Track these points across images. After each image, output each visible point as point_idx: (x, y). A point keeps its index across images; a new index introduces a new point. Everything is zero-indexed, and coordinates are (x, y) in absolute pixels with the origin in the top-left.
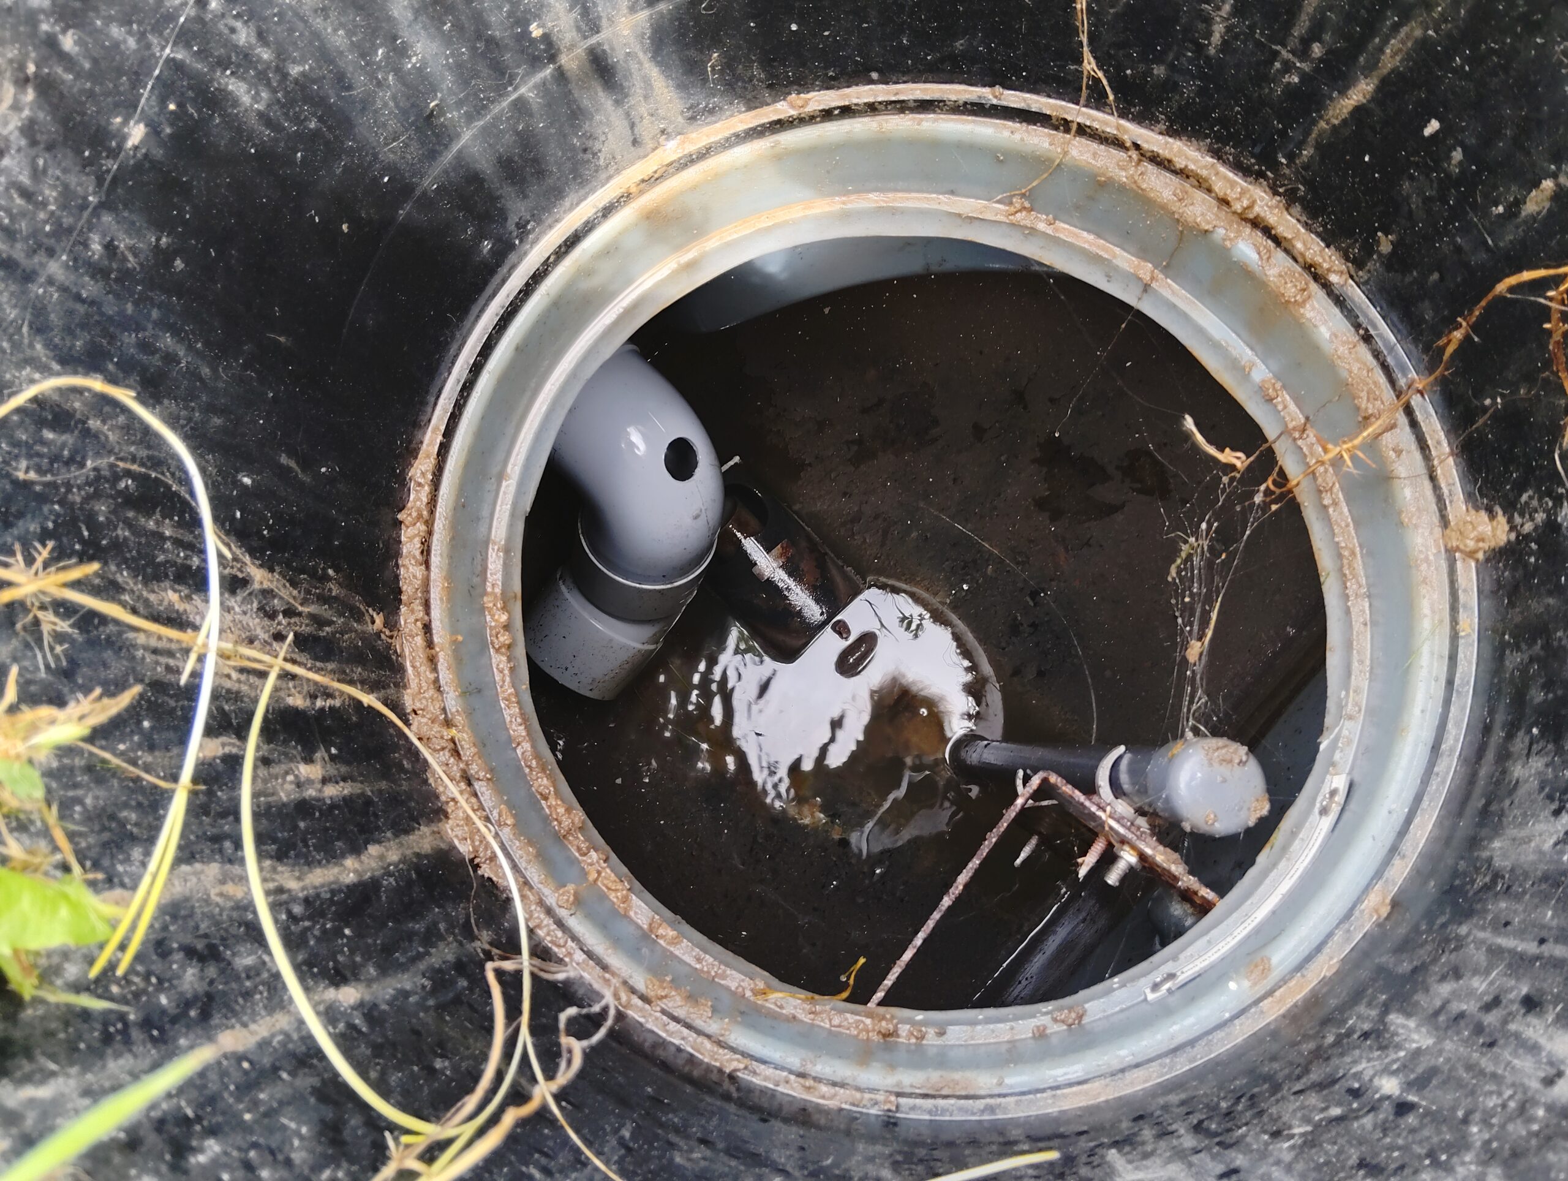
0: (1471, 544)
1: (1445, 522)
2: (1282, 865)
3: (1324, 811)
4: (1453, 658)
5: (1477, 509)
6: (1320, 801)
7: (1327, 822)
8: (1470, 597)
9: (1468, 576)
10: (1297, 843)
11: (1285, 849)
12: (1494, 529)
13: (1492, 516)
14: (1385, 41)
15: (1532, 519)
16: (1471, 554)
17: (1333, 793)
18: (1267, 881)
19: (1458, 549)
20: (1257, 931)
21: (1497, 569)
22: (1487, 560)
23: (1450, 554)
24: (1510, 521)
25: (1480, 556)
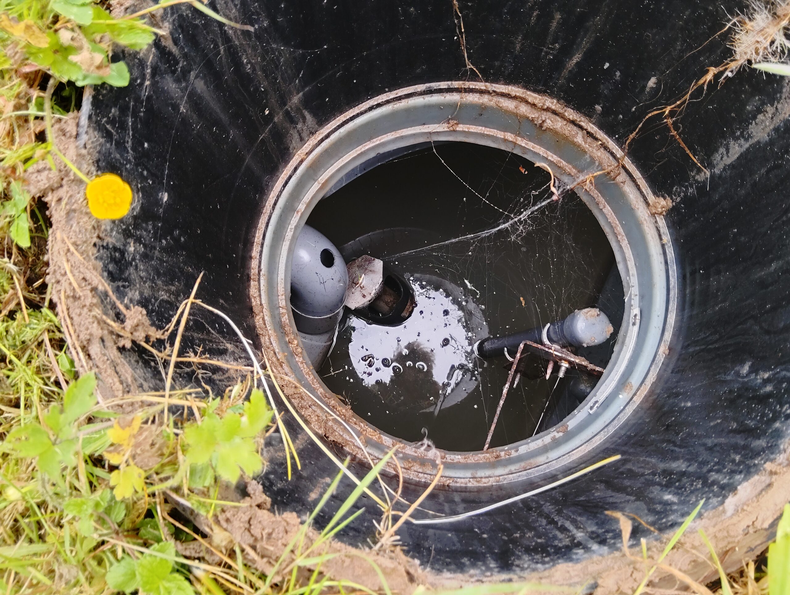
0: (660, 210)
1: (648, 204)
2: (625, 348)
3: (634, 324)
4: (665, 253)
5: (658, 196)
6: (631, 321)
7: (636, 328)
8: (664, 230)
9: (662, 223)
10: (627, 339)
11: (623, 343)
12: (667, 203)
13: (665, 199)
14: (582, 40)
15: (679, 196)
16: (661, 214)
17: (635, 316)
18: (621, 356)
19: (655, 213)
20: (623, 375)
21: (672, 217)
22: (667, 214)
23: (653, 215)
24: (672, 198)
25: (664, 213)
